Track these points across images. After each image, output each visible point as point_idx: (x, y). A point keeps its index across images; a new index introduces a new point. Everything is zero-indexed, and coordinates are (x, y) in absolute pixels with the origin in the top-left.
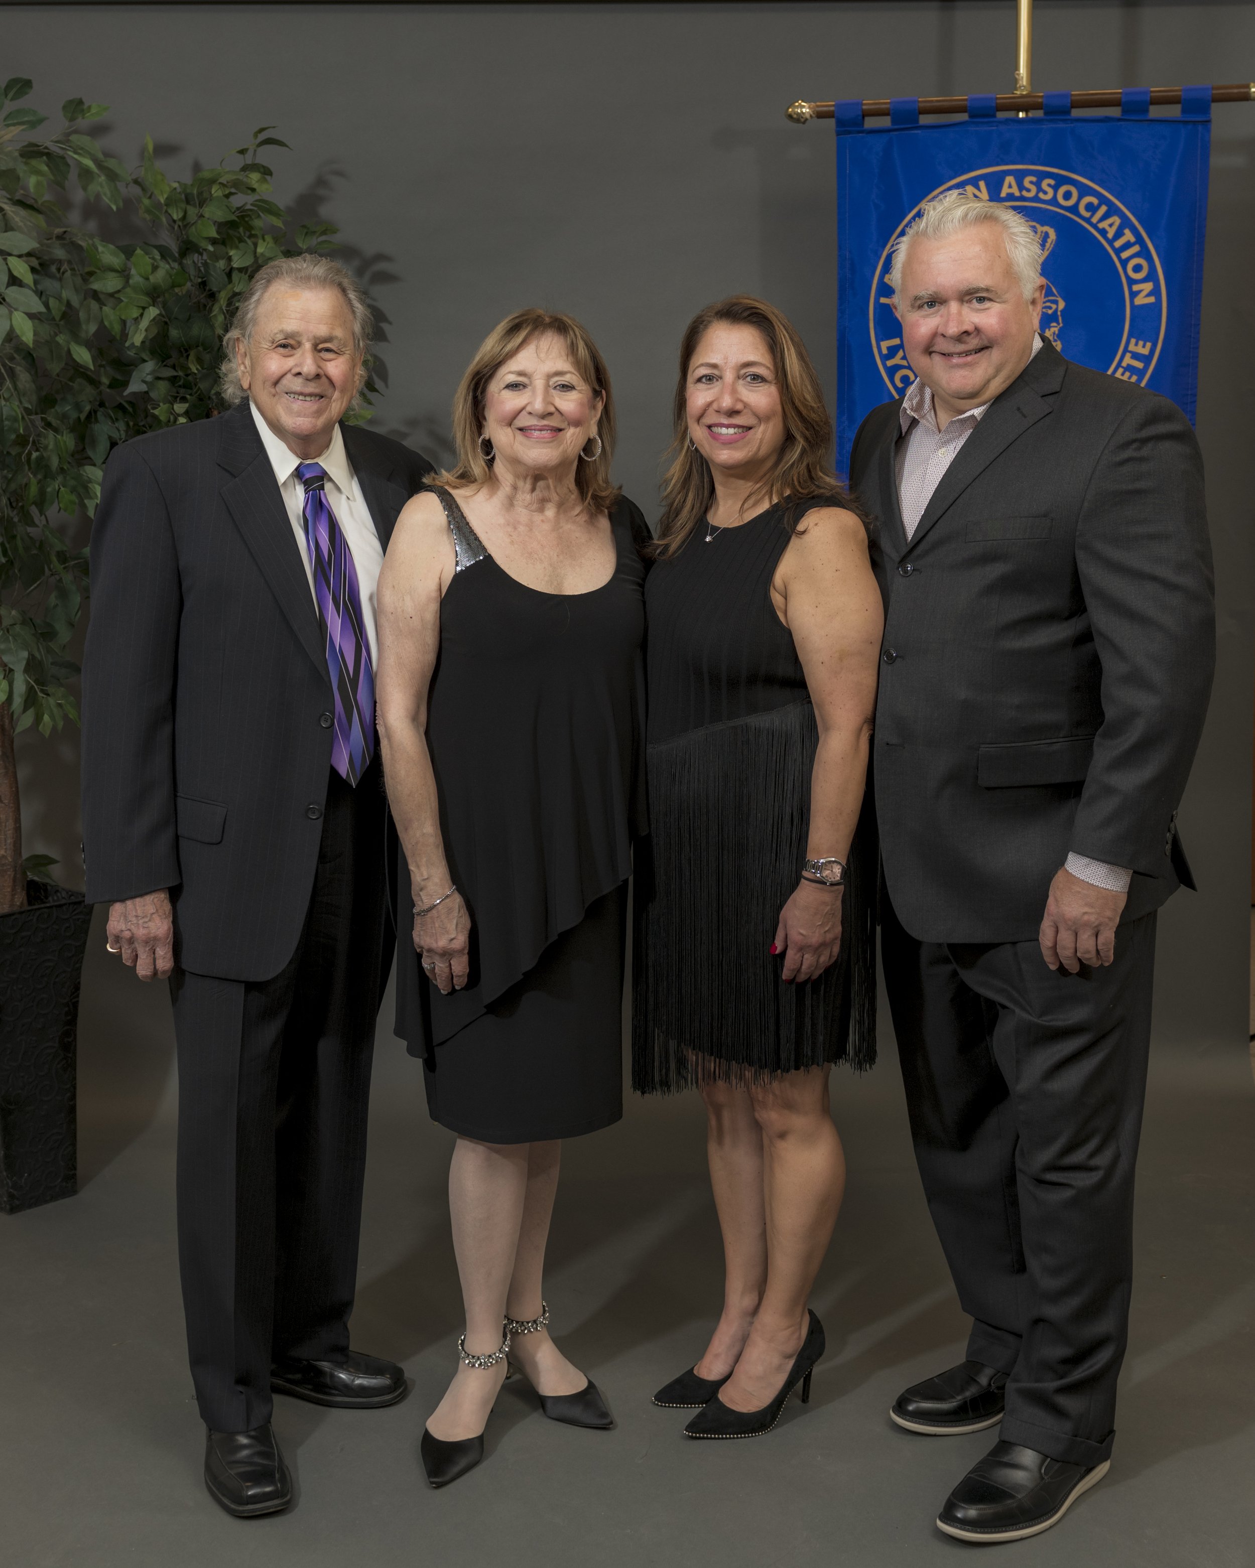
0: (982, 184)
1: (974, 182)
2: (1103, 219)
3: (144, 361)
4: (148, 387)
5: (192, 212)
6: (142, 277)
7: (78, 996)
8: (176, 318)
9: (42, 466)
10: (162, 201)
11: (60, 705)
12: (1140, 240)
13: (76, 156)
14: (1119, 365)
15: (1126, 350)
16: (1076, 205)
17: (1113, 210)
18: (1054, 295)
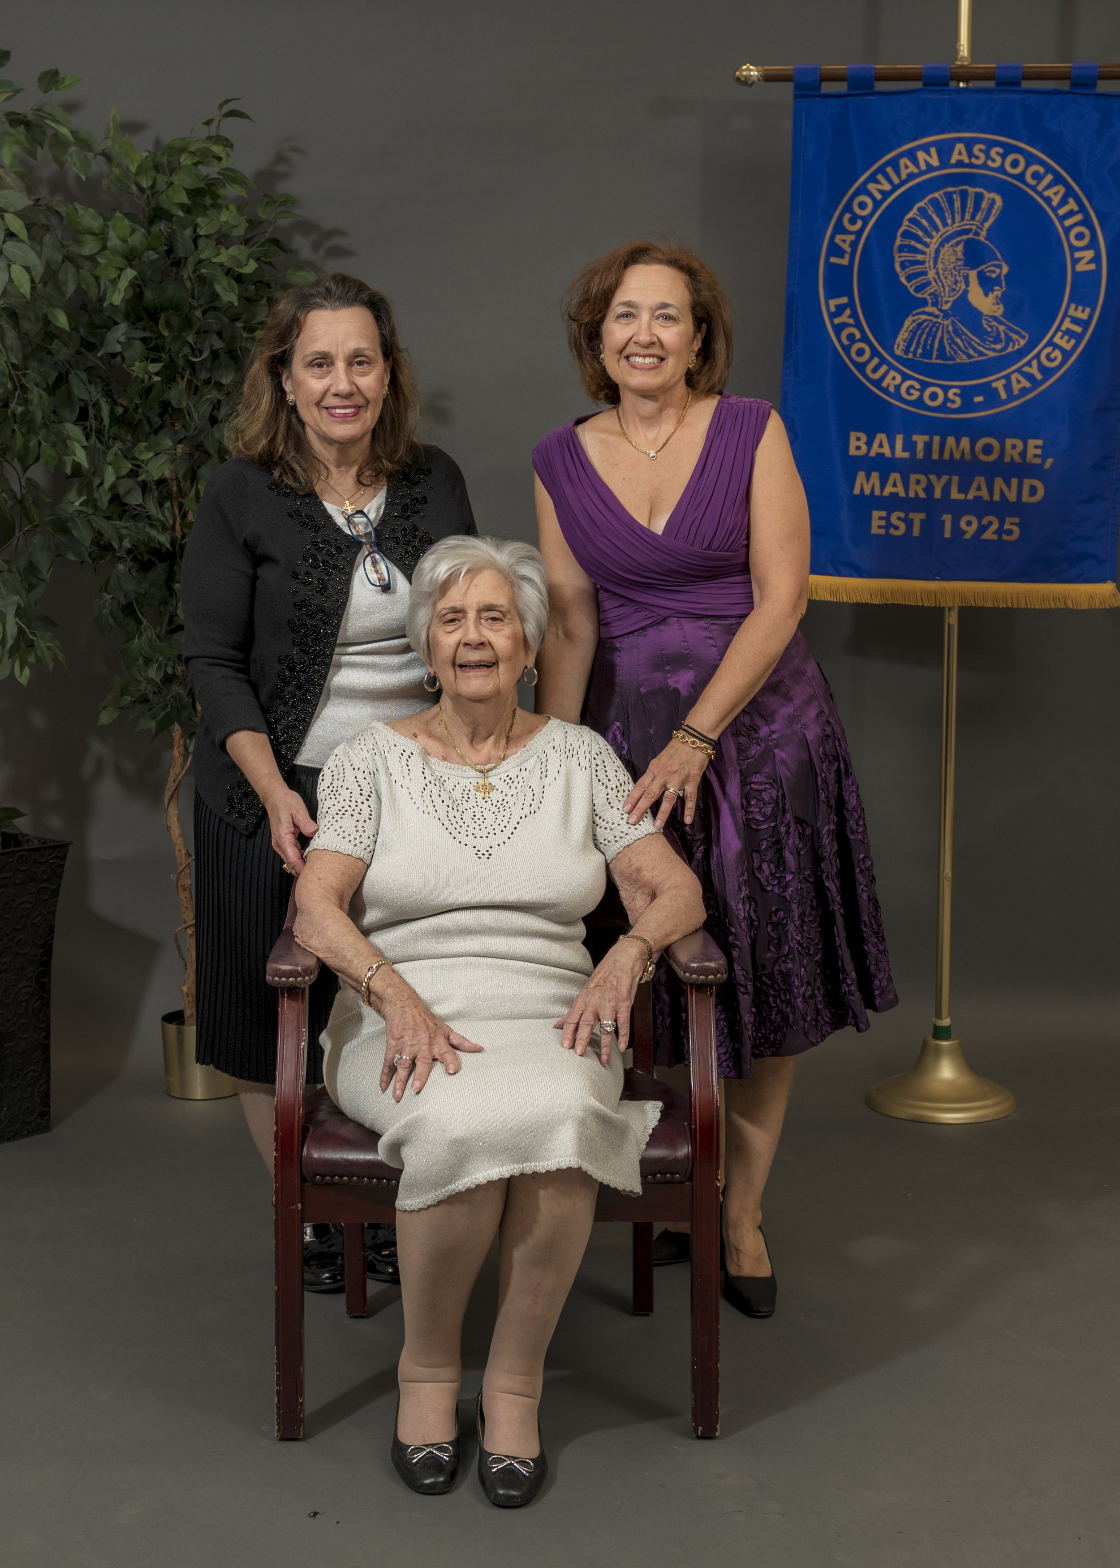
0: (933, 150)
1: (925, 148)
2: (1048, 187)
3: (116, 323)
4: (122, 348)
5: (162, 180)
6: (120, 239)
7: (52, 939)
8: (151, 280)
9: (26, 420)
10: (133, 169)
11: (49, 648)
12: (1082, 209)
13: (53, 124)
14: (1058, 329)
15: (1066, 315)
16: (1023, 174)
17: (1058, 180)
18: (998, 260)
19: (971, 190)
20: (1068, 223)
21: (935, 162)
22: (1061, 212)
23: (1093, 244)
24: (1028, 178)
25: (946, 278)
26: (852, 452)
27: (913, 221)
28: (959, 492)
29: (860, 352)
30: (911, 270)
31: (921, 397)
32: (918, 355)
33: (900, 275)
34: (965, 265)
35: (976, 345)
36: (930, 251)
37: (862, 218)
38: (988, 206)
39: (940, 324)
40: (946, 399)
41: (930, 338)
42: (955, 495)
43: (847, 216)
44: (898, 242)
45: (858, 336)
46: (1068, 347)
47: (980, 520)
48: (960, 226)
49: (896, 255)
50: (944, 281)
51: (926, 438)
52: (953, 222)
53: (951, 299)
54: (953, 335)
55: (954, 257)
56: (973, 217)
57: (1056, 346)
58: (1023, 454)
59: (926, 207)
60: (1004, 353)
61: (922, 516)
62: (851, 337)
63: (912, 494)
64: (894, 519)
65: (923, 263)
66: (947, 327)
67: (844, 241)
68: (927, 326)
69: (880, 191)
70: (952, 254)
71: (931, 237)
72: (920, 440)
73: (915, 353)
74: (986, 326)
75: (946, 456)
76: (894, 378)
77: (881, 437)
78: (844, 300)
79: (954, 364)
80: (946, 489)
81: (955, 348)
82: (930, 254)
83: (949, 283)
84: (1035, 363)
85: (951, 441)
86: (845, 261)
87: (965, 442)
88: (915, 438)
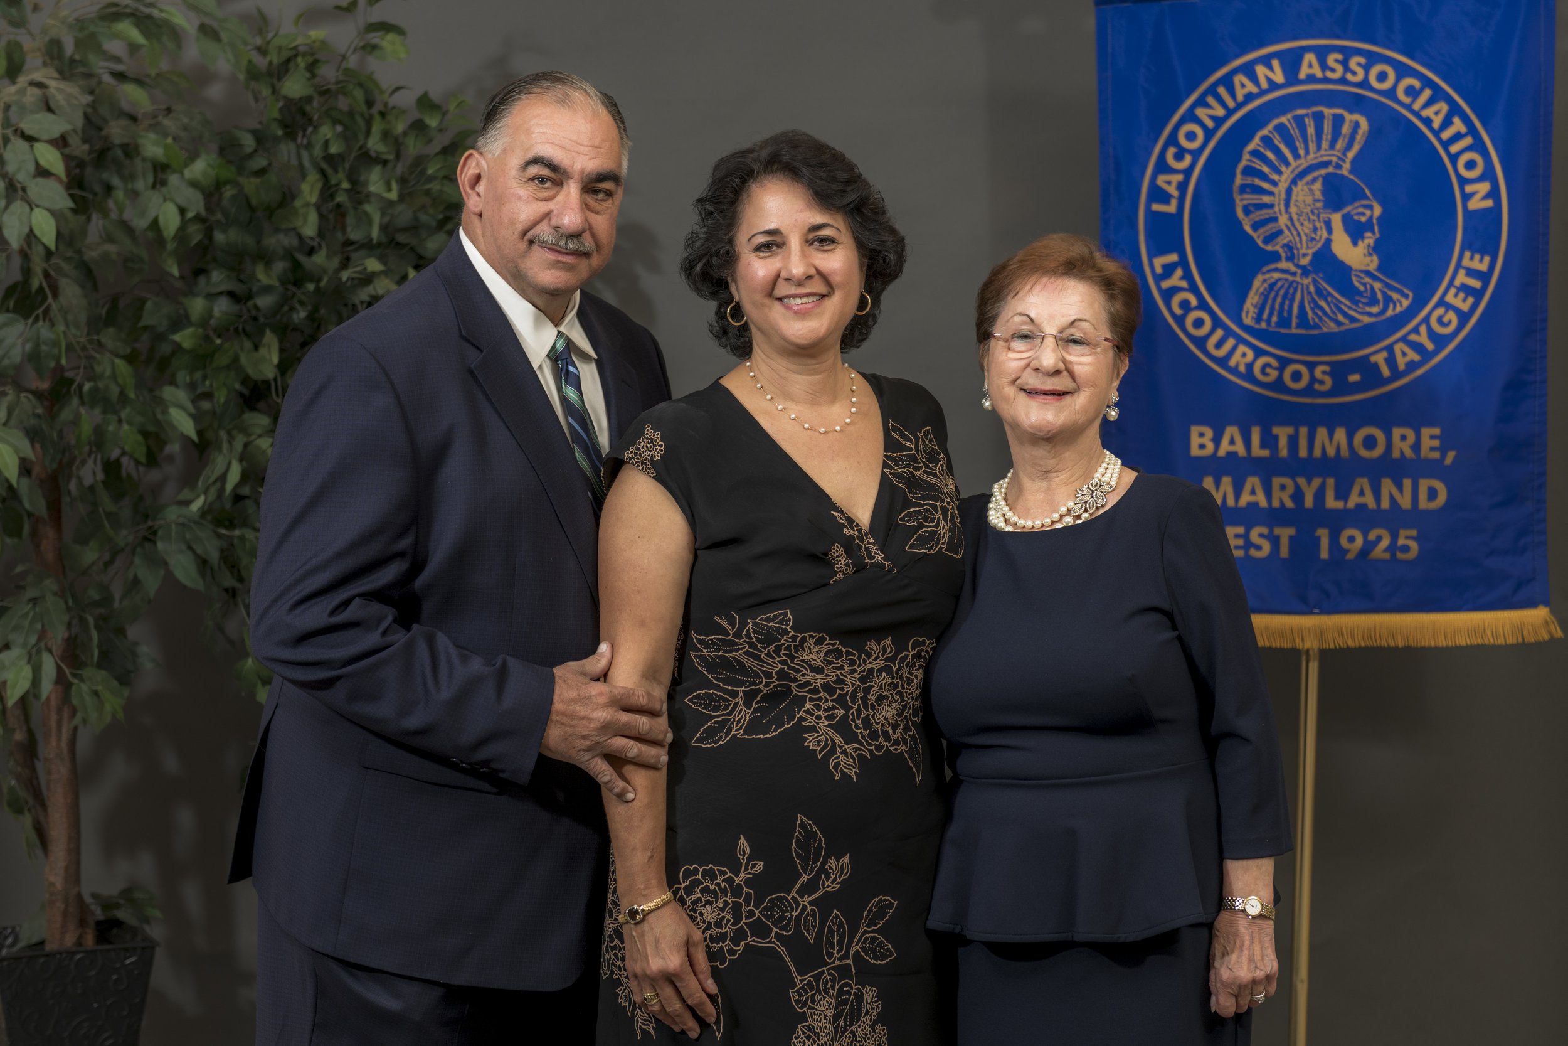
0: (1276, 63)
1: (1266, 61)
2: (1428, 104)
14: (1451, 284)
15: (1459, 265)
16: (1394, 88)
17: (1438, 95)
18: (1367, 198)
19: (1327, 111)
20: (1454, 149)
21: (1279, 77)
22: (1446, 135)
23: (1488, 175)
24: (1400, 94)
25: (1302, 224)
26: (1195, 451)
27: (1255, 153)
28: (1338, 497)
29: (1199, 323)
30: (1258, 216)
31: (1280, 378)
32: (1273, 324)
33: (1243, 222)
34: (1325, 207)
35: (1346, 309)
36: (1280, 191)
37: (1190, 152)
38: (1351, 131)
39: (1298, 283)
40: (1313, 379)
41: (1287, 302)
42: (1332, 502)
43: (1171, 151)
44: (1239, 180)
45: (1194, 302)
46: (1465, 307)
47: (1365, 536)
48: (1316, 158)
49: (1237, 198)
50: (1300, 228)
51: (1290, 430)
52: (1307, 152)
53: (1310, 252)
54: (1316, 297)
55: (1311, 198)
56: (1332, 146)
57: (1449, 307)
58: (1416, 447)
59: (1271, 136)
60: (1383, 318)
61: (1291, 531)
62: (1185, 304)
63: (1276, 504)
64: (1254, 535)
65: (1271, 206)
66: (1308, 287)
67: (1169, 183)
68: (1282, 286)
69: (1213, 118)
70: (1308, 194)
71: (1280, 173)
72: (1283, 433)
73: (1268, 321)
74: (1357, 284)
75: (1317, 453)
76: (1244, 355)
77: (1232, 431)
78: (1173, 258)
79: (1319, 334)
80: (1320, 495)
81: (1320, 313)
82: (1280, 195)
83: (1306, 230)
84: (1423, 329)
85: (1322, 433)
86: (1172, 208)
87: (1341, 435)
88: (1276, 430)
